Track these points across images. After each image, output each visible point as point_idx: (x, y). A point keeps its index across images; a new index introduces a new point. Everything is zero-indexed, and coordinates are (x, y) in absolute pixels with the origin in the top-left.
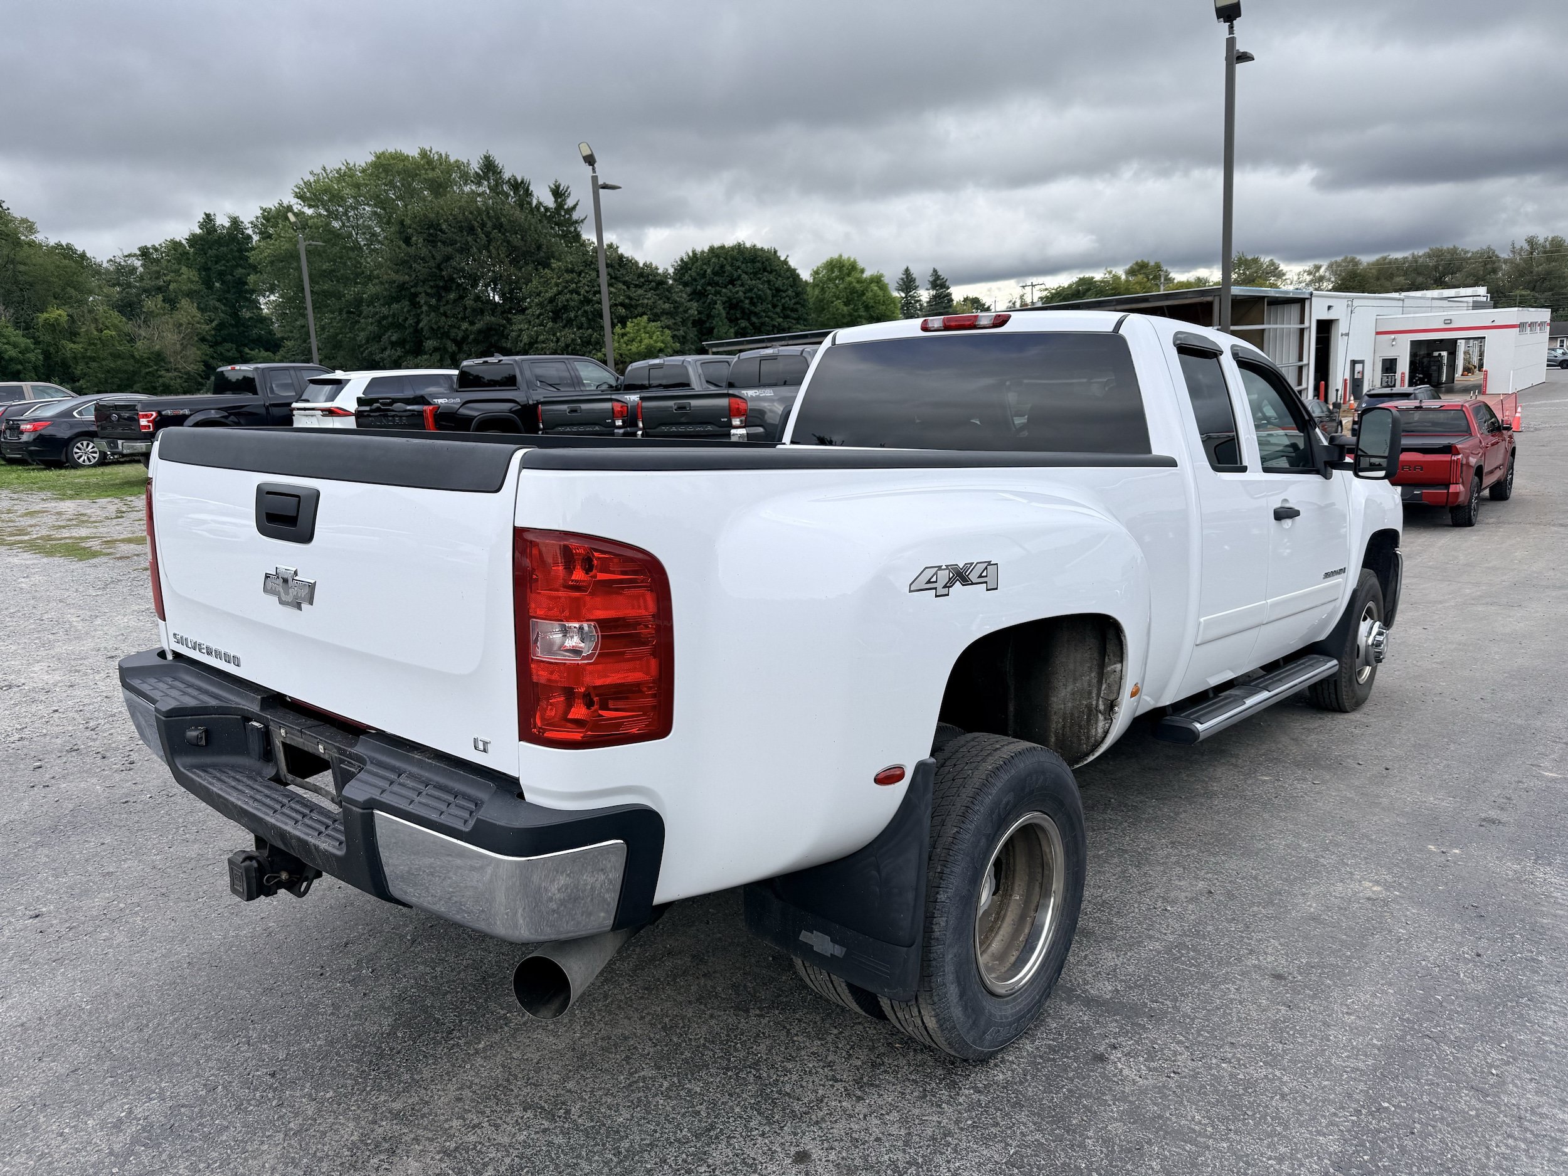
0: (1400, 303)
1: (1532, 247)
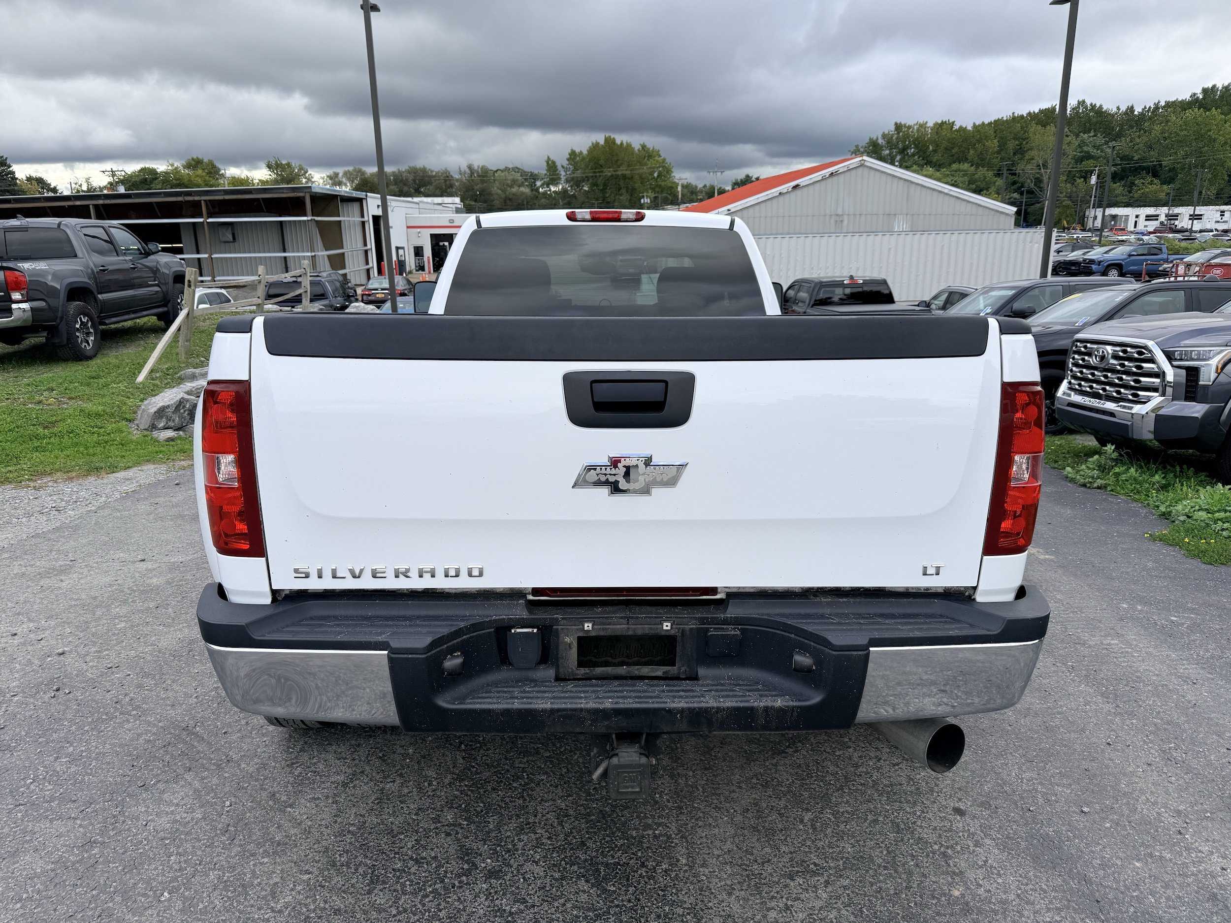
0: (417, 206)
1: (471, 171)
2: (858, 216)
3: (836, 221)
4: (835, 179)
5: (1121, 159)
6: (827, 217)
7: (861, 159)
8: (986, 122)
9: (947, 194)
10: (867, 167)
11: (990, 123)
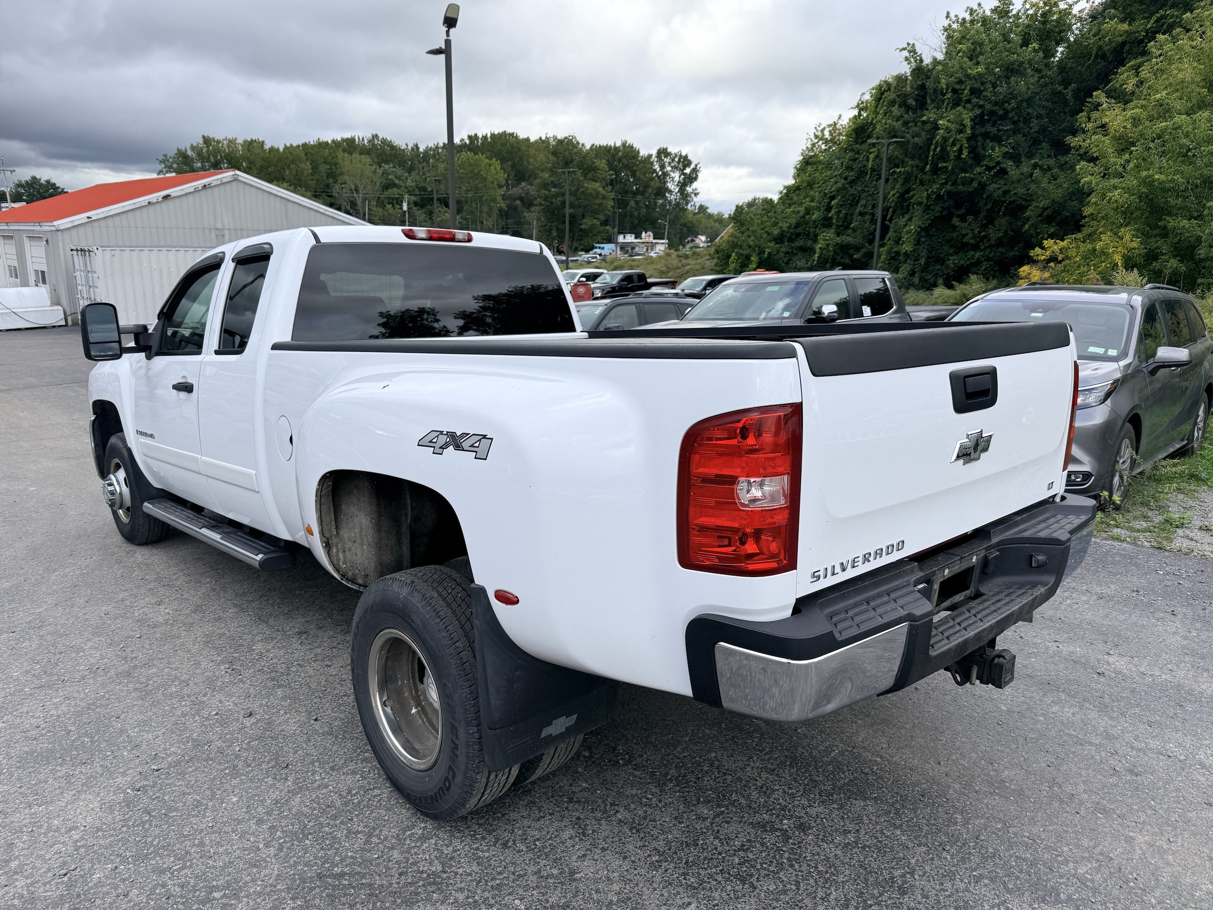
2: (239, 232)
3: (217, 235)
4: (209, 191)
5: (420, 190)
6: (207, 231)
7: (233, 173)
8: (295, 145)
9: (323, 214)
10: (242, 182)
11: (298, 146)
